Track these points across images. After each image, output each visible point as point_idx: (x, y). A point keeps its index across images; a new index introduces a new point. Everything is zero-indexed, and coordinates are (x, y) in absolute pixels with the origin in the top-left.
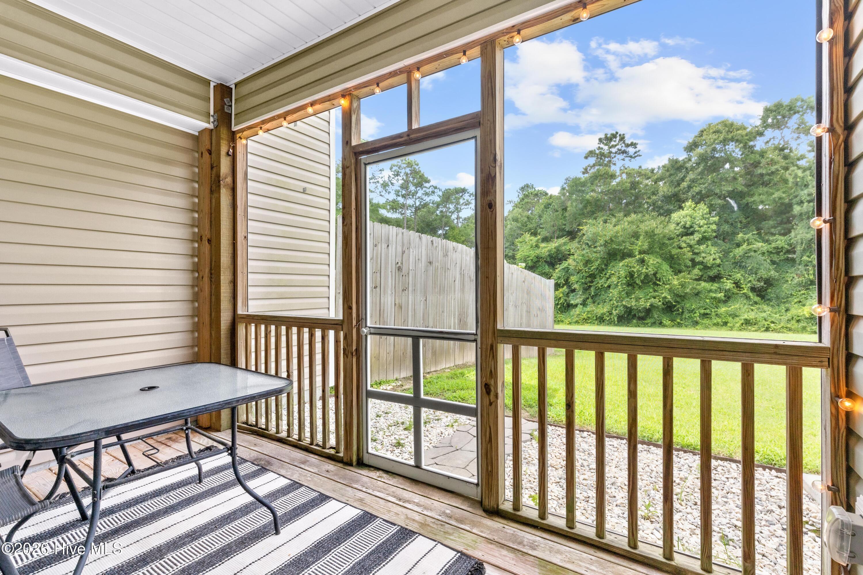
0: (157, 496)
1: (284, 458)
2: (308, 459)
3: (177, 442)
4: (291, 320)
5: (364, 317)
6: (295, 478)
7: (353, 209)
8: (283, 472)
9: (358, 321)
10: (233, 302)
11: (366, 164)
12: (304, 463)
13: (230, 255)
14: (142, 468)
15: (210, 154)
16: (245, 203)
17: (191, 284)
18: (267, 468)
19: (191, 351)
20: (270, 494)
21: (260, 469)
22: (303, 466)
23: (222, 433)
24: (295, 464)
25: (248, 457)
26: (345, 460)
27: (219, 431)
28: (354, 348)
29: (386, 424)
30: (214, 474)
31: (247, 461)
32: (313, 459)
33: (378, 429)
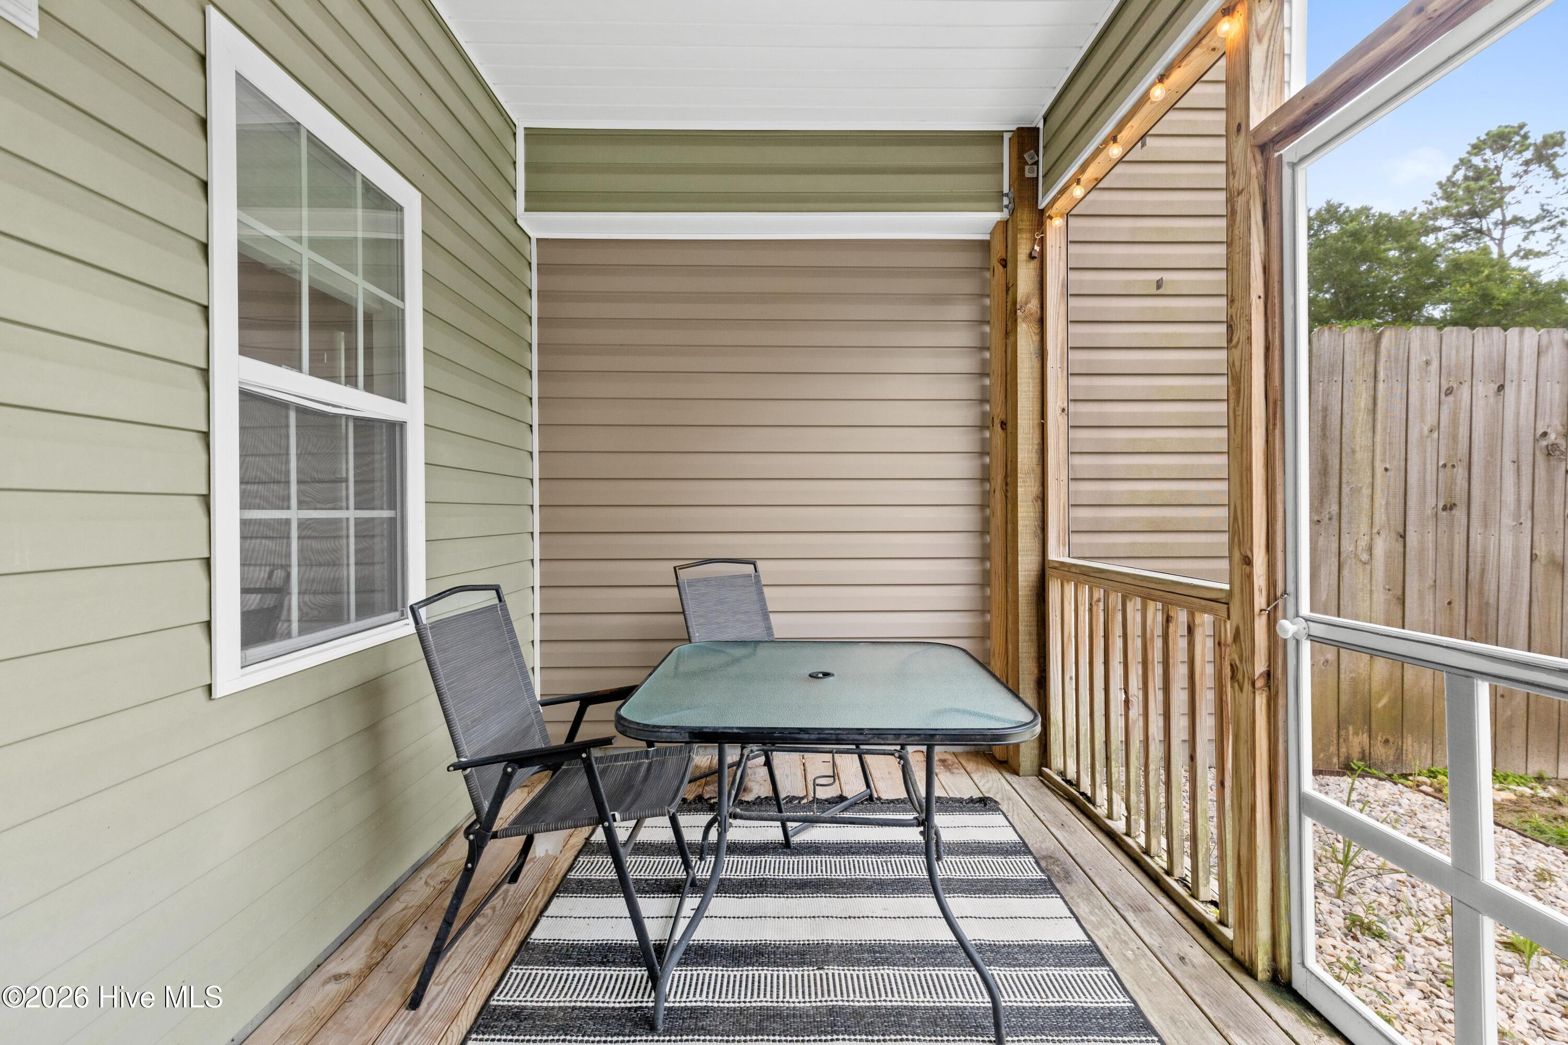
0: (875, 853)
1: (1102, 877)
2: (1151, 906)
3: (950, 770)
4: (1127, 580)
5: (1291, 588)
6: (1101, 938)
7: (1254, 297)
8: (1083, 910)
9: (1272, 598)
10: (1041, 536)
11: (1293, 166)
12: (1138, 909)
13: (1036, 447)
14: (885, 796)
15: (1005, 266)
16: (1062, 343)
17: (979, 503)
18: (1058, 885)
19: (980, 620)
20: (1033, 946)
21: (1044, 881)
22: (1130, 916)
23: (1021, 779)
24: (1117, 904)
25: (1037, 846)
26: (1238, 951)
27: (1017, 774)
28: (1260, 667)
29: (1437, 901)
30: (966, 854)
31: (1030, 853)
32: (1162, 908)
33: (1402, 906)
